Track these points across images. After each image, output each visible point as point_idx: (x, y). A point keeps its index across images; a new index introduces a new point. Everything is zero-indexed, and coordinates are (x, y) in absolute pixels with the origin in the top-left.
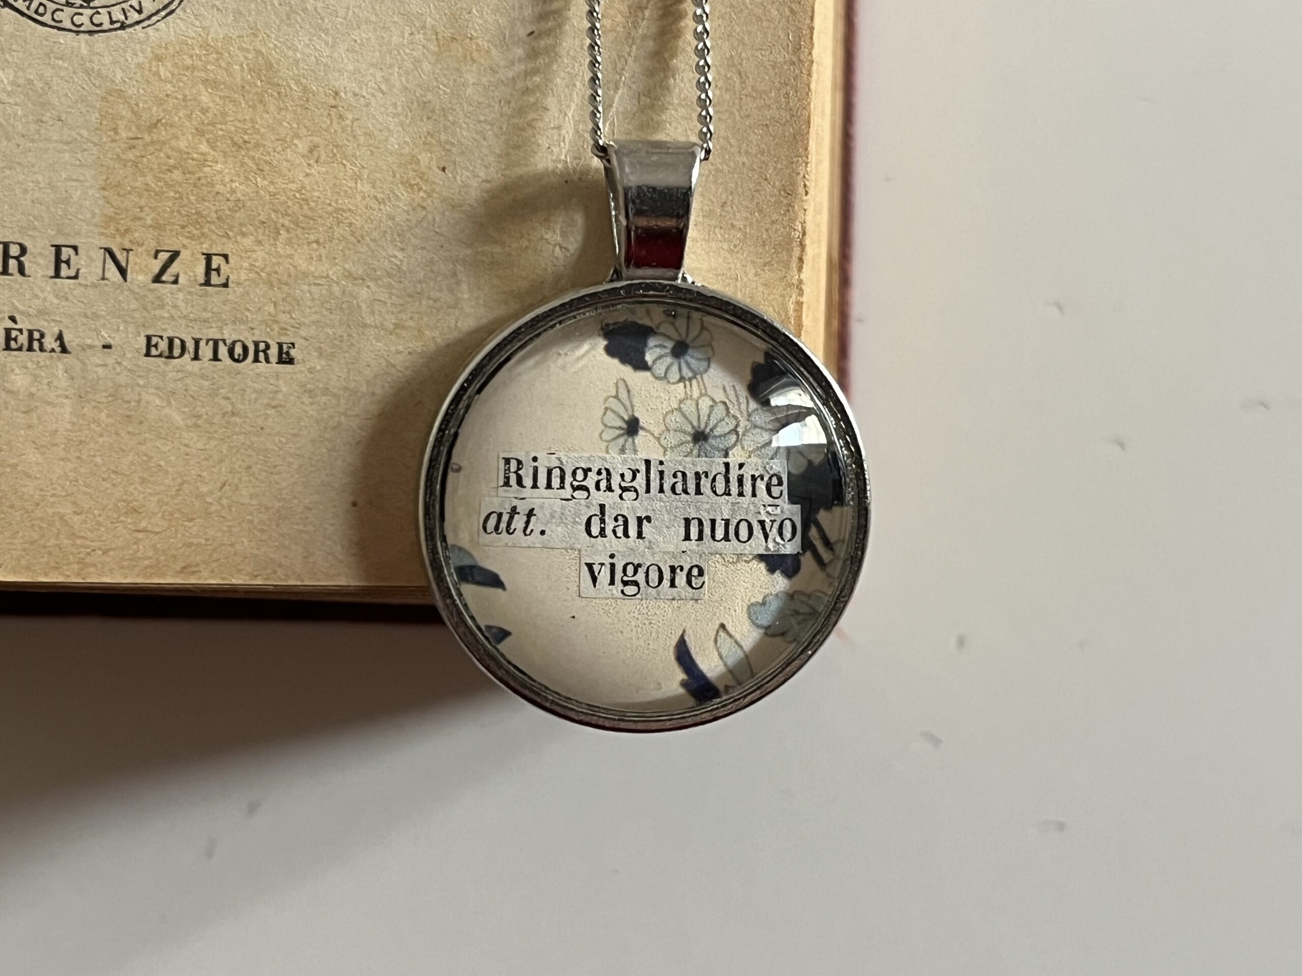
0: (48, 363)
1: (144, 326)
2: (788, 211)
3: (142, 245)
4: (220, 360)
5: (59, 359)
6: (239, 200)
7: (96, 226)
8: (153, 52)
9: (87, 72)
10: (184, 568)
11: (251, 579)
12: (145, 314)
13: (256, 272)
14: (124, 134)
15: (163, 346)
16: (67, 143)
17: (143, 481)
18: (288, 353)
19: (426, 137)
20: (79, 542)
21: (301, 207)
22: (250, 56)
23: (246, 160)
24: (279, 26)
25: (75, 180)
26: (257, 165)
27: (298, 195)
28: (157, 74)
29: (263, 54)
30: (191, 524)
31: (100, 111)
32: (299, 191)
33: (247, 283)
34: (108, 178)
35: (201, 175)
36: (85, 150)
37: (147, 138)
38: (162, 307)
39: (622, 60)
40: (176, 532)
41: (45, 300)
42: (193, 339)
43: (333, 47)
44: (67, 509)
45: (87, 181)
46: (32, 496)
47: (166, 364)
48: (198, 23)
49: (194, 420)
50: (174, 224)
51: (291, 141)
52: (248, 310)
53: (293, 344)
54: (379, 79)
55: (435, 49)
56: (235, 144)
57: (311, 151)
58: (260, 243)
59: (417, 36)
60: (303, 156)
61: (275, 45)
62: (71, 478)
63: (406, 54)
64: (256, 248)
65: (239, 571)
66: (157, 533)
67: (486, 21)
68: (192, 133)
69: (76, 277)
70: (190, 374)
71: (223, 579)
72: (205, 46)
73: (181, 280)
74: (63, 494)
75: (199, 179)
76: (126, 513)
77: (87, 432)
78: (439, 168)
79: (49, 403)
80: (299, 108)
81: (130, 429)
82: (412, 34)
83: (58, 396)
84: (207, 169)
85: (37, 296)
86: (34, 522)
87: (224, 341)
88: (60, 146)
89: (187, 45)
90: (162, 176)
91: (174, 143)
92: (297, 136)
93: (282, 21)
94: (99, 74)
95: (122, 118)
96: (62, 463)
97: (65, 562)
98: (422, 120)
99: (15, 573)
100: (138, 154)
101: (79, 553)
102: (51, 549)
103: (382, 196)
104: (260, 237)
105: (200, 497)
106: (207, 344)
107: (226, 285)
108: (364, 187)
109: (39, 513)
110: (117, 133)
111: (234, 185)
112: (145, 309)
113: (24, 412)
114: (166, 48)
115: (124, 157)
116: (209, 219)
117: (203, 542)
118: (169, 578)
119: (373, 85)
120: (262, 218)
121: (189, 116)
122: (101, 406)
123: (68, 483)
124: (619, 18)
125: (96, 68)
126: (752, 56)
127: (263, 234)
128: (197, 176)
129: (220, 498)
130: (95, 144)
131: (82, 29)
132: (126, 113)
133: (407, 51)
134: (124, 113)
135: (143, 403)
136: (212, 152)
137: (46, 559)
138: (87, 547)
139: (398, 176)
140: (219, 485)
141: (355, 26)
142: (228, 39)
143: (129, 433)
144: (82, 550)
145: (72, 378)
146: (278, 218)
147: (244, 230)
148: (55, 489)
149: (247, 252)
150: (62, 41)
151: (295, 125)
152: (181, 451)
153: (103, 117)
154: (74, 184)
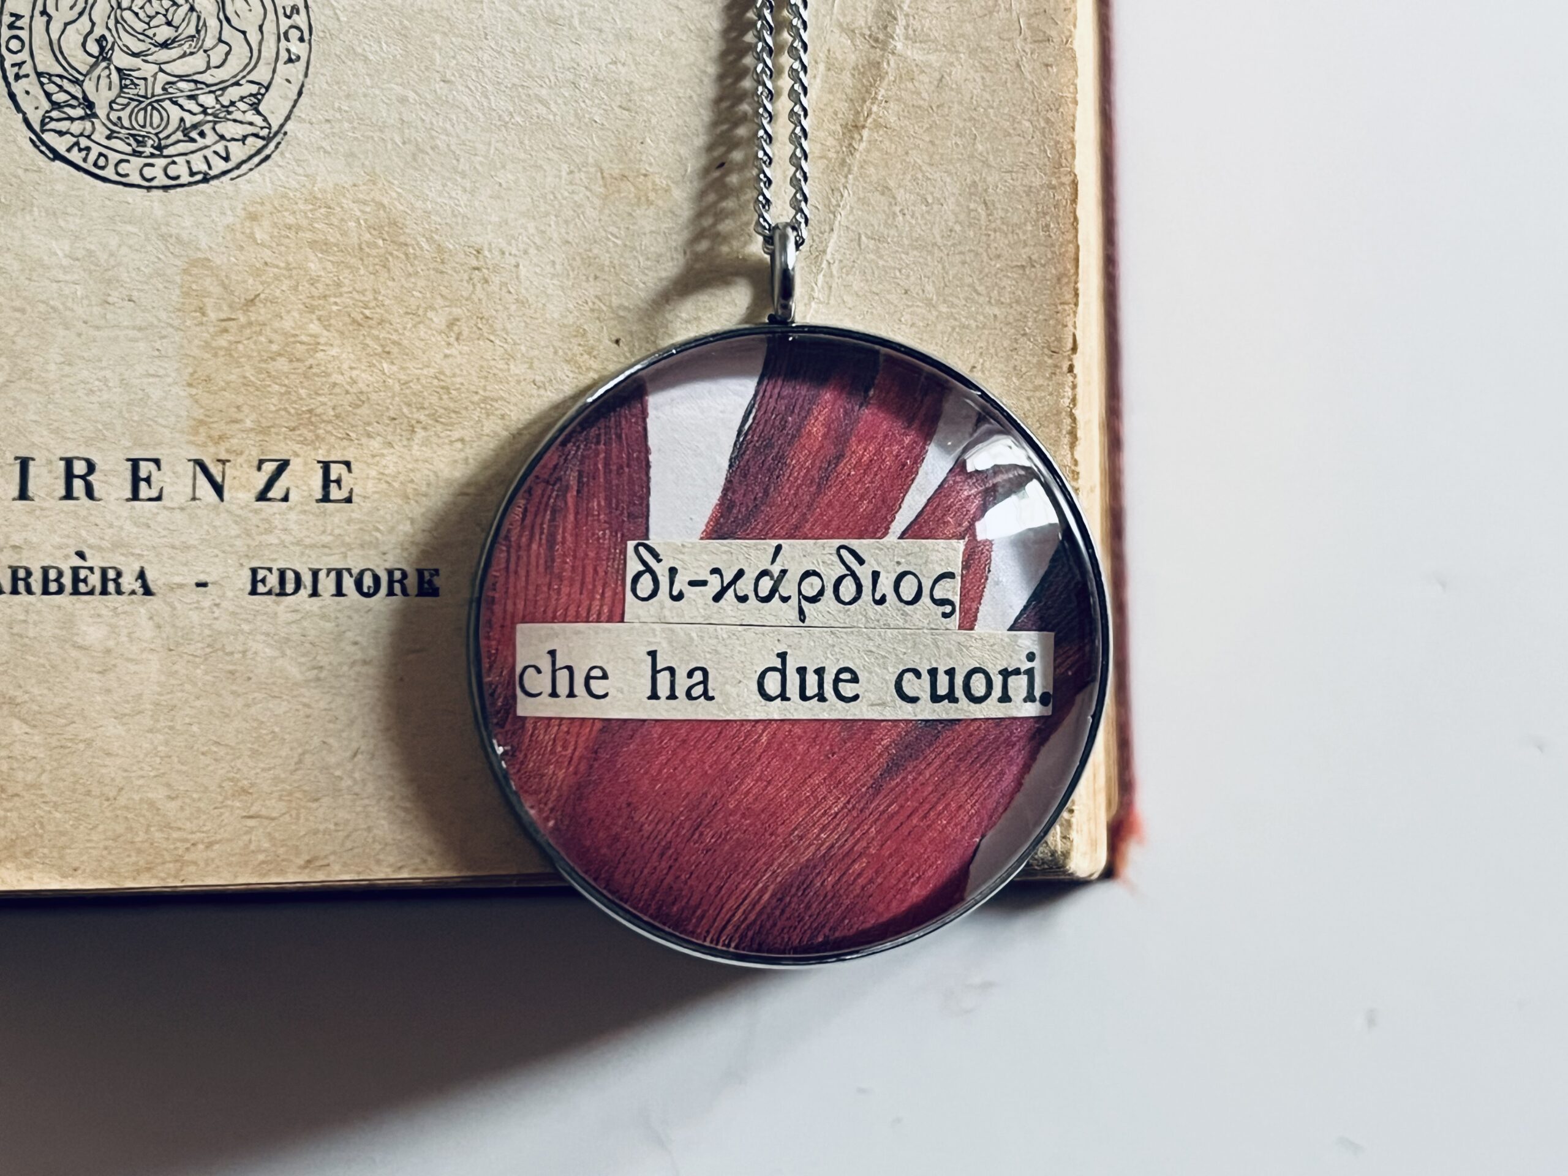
0: (127, 608)
1: (247, 556)
2: (1055, 374)
3: (242, 453)
4: (344, 595)
5: (143, 603)
6: (361, 393)
7: (182, 432)
8: (244, 209)
9: (163, 237)
10: (309, 862)
11: (394, 871)
12: (250, 542)
13: (387, 482)
14: (213, 315)
15: (273, 580)
16: (140, 329)
17: (254, 753)
18: (430, 582)
19: (594, 303)
20: (175, 835)
21: (441, 399)
22: (368, 209)
23: (368, 341)
24: (402, 170)
25: (153, 376)
26: (382, 346)
27: (435, 382)
28: (252, 237)
29: (384, 206)
30: (315, 805)
31: (181, 287)
32: (436, 378)
33: (376, 496)
34: (195, 372)
35: (311, 361)
36: (164, 337)
37: (243, 319)
38: (269, 531)
39: (837, 194)
40: (298, 818)
41: (121, 528)
42: (310, 569)
43: (472, 192)
44: (158, 794)
45: (167, 375)
46: (113, 780)
47: (277, 603)
48: (300, 171)
49: (315, 672)
50: (281, 426)
51: (425, 314)
52: (378, 530)
53: (437, 571)
54: (532, 231)
55: (602, 190)
56: (354, 321)
57: (451, 325)
58: (390, 445)
59: (577, 175)
60: (440, 332)
61: (398, 193)
62: (162, 754)
63: (565, 199)
64: (385, 451)
65: (378, 862)
66: (273, 819)
67: (663, 153)
68: (298, 310)
69: (159, 498)
70: (308, 615)
71: (359, 873)
72: (312, 200)
73: (291, 496)
74: (152, 774)
75: (311, 367)
76: (233, 795)
77: (179, 694)
78: (610, 340)
79: (128, 660)
80: (432, 272)
81: (234, 688)
82: (571, 172)
83: (142, 651)
84: (320, 355)
85: (111, 526)
86: (119, 812)
87: (349, 570)
88: (132, 333)
89: (289, 199)
90: (264, 365)
91: (276, 324)
92: (432, 308)
93: (407, 163)
94: (179, 239)
95: (209, 295)
96: (150, 735)
97: (159, 861)
98: (587, 280)
99: (95, 878)
100: (232, 338)
101: (176, 849)
102: (139, 845)
103: (542, 379)
104: (390, 438)
105: (325, 769)
106: (328, 575)
107: (349, 500)
108: (518, 369)
109: (122, 801)
110: (204, 314)
111: (354, 373)
112: (248, 535)
113: (100, 672)
114: (262, 204)
115: (214, 344)
116: (325, 418)
117: (332, 827)
118: (292, 876)
119: (525, 239)
120: (392, 414)
121: (295, 288)
122: (197, 660)
123: (158, 760)
124: (831, 142)
125: (174, 231)
126: (1001, 179)
127: (394, 432)
128: (308, 363)
129: (352, 771)
130: (177, 329)
131: (154, 183)
132: (216, 290)
133: (566, 194)
134: (211, 289)
135: (249, 654)
136: (325, 333)
137: (134, 859)
138: (186, 840)
139: (560, 352)
140: (348, 754)
141: (499, 165)
142: (340, 190)
143: (233, 693)
144: (178, 844)
145: (159, 627)
146: (412, 413)
147: (369, 429)
148: (141, 769)
149: (373, 456)
150: (130, 201)
151: (428, 295)
152: (301, 713)
153: (186, 294)
154: (151, 380)
